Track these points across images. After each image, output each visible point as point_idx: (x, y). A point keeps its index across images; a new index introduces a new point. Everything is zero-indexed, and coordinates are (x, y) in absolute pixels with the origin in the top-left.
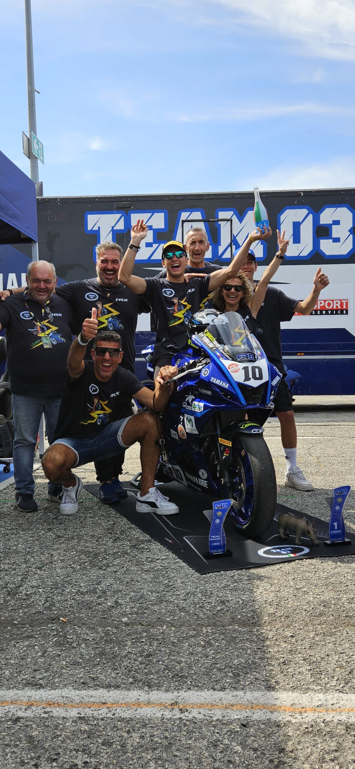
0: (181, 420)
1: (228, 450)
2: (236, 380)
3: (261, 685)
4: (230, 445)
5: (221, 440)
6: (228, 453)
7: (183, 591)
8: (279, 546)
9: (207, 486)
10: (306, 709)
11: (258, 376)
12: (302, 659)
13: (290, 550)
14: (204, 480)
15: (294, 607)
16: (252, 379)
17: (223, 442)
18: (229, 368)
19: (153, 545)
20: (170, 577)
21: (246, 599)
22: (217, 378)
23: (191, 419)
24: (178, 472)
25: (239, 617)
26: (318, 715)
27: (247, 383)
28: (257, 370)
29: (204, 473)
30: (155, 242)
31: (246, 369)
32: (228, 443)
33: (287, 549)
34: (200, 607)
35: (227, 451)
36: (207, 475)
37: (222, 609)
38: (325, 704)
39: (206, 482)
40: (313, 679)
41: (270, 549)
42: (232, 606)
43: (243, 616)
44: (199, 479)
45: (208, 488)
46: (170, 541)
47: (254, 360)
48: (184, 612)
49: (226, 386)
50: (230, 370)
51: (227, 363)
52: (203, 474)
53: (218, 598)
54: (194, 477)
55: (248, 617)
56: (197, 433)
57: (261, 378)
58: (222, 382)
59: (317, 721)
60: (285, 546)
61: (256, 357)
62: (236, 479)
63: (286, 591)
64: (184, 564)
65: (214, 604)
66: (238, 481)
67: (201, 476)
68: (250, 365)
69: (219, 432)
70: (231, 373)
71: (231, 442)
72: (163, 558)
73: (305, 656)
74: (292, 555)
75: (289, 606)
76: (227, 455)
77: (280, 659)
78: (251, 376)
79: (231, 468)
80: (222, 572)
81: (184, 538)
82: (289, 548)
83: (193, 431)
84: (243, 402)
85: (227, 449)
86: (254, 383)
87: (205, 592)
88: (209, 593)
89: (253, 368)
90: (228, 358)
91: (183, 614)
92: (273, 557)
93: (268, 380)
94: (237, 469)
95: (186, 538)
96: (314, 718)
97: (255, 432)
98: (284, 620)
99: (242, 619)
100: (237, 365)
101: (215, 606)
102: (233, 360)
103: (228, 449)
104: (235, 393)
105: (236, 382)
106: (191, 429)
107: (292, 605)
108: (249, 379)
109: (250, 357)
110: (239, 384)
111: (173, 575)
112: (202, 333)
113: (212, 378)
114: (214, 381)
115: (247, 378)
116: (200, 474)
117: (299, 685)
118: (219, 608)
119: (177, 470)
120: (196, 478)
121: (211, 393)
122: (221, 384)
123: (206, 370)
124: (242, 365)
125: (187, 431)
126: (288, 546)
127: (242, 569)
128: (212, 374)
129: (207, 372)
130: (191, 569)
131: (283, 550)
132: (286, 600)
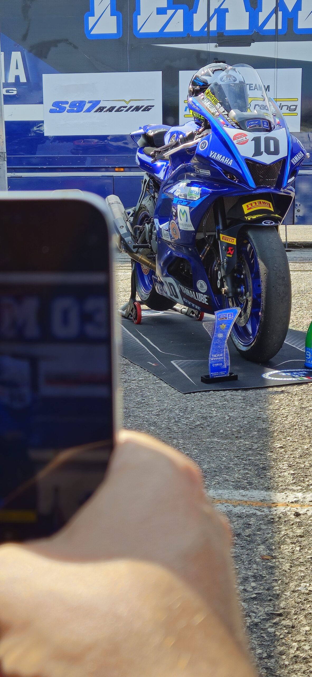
0: (174, 214)
1: (232, 250)
2: (242, 154)
3: (229, 485)
4: (235, 243)
5: (223, 237)
6: (232, 253)
7: (158, 408)
8: (291, 370)
9: (207, 302)
10: (278, 504)
11: (272, 149)
12: (287, 465)
13: (304, 374)
14: (204, 294)
15: (293, 423)
16: (264, 153)
17: (225, 240)
18: (234, 139)
19: (132, 368)
20: (144, 396)
21: (234, 415)
22: (219, 152)
23: (185, 211)
24: (172, 286)
25: (222, 431)
26: (290, 509)
27: (258, 158)
28: (272, 142)
29: (203, 284)
30: (169, 7)
31: (257, 141)
32: (232, 241)
33: (301, 373)
34: (175, 422)
35: (230, 251)
36: (206, 287)
37: (201, 424)
38: (301, 501)
39: (205, 296)
40: (294, 481)
41: (278, 373)
42: (215, 421)
43: (227, 430)
44: (197, 293)
45: (207, 304)
46: (154, 364)
47: (270, 129)
48: (154, 426)
49: (229, 162)
50: (235, 142)
51: (231, 132)
52: (202, 286)
53: (199, 414)
54: (191, 291)
55: (232, 431)
56: (192, 229)
57: (276, 152)
58: (224, 157)
59: (286, 514)
60: (300, 370)
61: (272, 126)
62: (240, 288)
63: (287, 409)
64: (165, 385)
65: (193, 419)
66: (244, 290)
67: (200, 290)
68: (263, 135)
69: (221, 227)
70: (237, 145)
71: (235, 239)
72: (141, 379)
73: (291, 463)
74: (305, 378)
75: (286, 423)
76: (231, 256)
77: (260, 465)
78: (263, 149)
79: (235, 275)
80: (211, 392)
81: (172, 362)
82: (304, 372)
83: (188, 228)
84: (252, 183)
85: (229, 248)
86: (267, 159)
87: (185, 409)
88: (189, 409)
89: (267, 140)
90: (234, 126)
91: (153, 428)
92: (281, 379)
93: (286, 155)
94: (242, 274)
95: (175, 362)
96: (284, 511)
97: (267, 223)
98: (276, 434)
99: (225, 433)
100: (245, 135)
101: (194, 421)
102: (240, 128)
103: (232, 248)
104: (240, 171)
105: (242, 157)
106: (186, 225)
107: (291, 421)
108: (261, 154)
109: (264, 124)
110: (247, 160)
111: (148, 393)
112: (202, 94)
113: (212, 152)
114: (214, 157)
115: (258, 152)
116: (198, 286)
117: (276, 486)
118: (198, 423)
119: (171, 284)
120: (193, 292)
121: (210, 173)
122: (222, 160)
123: (205, 142)
124: (251, 135)
125: (180, 228)
126: (302, 370)
127: (237, 390)
128: (212, 147)
129: (206, 144)
130: (173, 389)
131: (295, 373)
132: (284, 417)
